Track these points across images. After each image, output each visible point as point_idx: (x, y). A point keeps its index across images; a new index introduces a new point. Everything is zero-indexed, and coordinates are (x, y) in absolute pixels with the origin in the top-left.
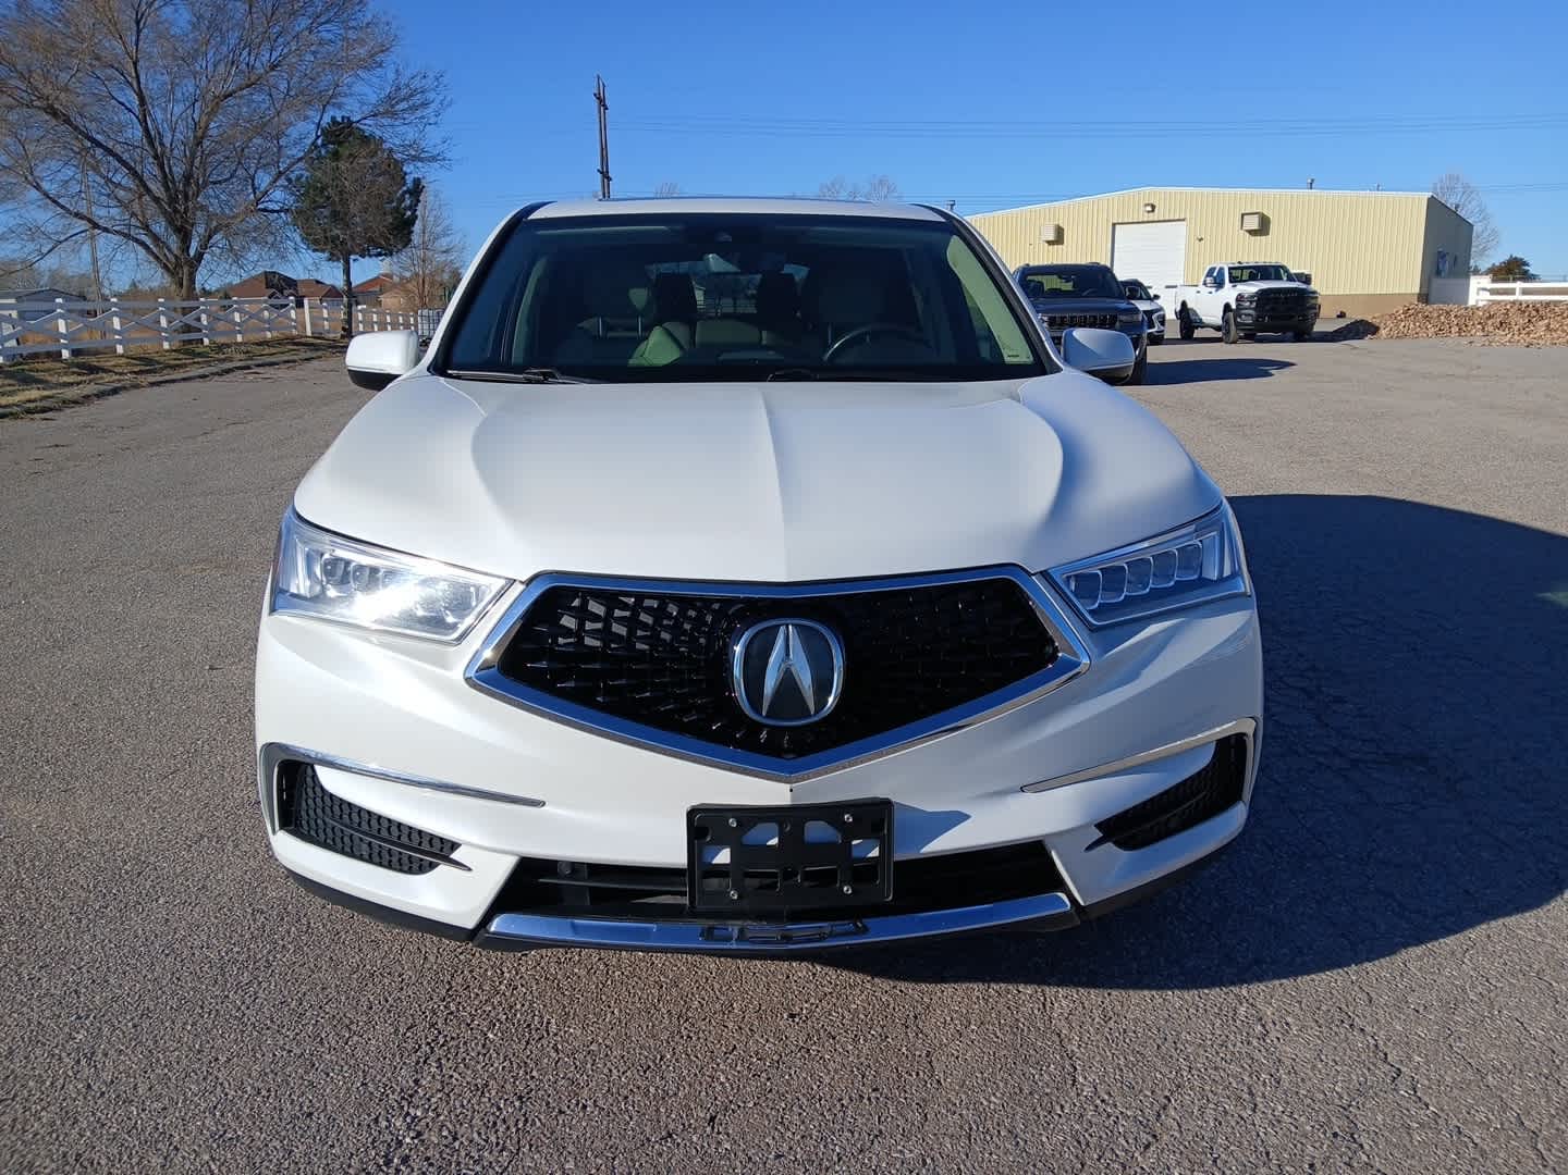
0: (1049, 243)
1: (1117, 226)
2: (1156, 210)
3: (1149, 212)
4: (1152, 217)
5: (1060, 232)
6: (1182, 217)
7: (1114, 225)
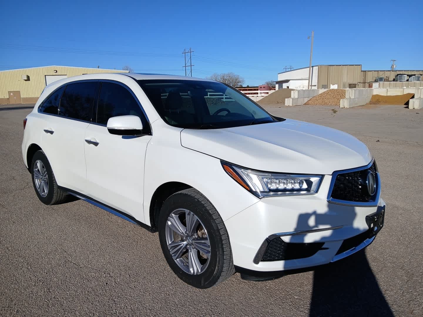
0: (25, 80)
1: (46, 76)
2: (58, 72)
3: (55, 72)
4: (56, 74)
5: (28, 77)
6: (66, 74)
7: (45, 76)
